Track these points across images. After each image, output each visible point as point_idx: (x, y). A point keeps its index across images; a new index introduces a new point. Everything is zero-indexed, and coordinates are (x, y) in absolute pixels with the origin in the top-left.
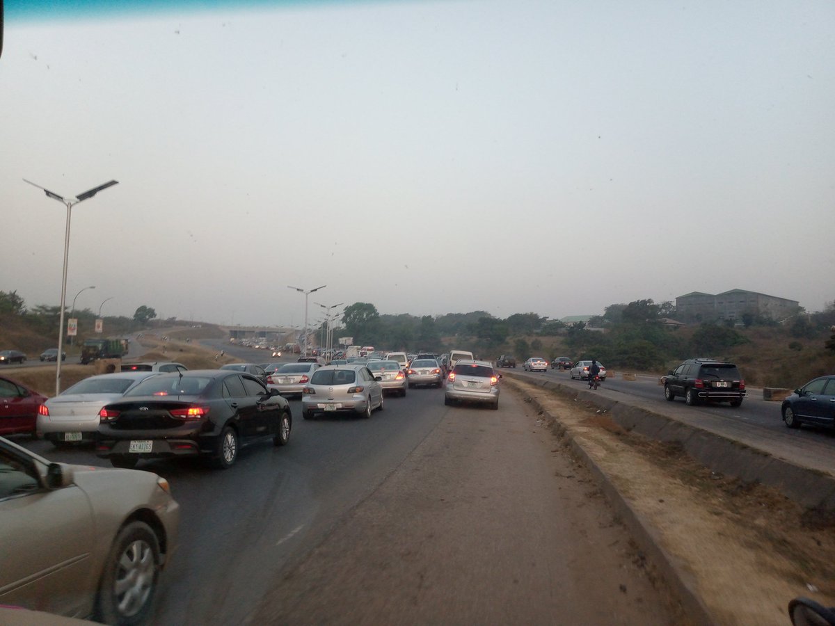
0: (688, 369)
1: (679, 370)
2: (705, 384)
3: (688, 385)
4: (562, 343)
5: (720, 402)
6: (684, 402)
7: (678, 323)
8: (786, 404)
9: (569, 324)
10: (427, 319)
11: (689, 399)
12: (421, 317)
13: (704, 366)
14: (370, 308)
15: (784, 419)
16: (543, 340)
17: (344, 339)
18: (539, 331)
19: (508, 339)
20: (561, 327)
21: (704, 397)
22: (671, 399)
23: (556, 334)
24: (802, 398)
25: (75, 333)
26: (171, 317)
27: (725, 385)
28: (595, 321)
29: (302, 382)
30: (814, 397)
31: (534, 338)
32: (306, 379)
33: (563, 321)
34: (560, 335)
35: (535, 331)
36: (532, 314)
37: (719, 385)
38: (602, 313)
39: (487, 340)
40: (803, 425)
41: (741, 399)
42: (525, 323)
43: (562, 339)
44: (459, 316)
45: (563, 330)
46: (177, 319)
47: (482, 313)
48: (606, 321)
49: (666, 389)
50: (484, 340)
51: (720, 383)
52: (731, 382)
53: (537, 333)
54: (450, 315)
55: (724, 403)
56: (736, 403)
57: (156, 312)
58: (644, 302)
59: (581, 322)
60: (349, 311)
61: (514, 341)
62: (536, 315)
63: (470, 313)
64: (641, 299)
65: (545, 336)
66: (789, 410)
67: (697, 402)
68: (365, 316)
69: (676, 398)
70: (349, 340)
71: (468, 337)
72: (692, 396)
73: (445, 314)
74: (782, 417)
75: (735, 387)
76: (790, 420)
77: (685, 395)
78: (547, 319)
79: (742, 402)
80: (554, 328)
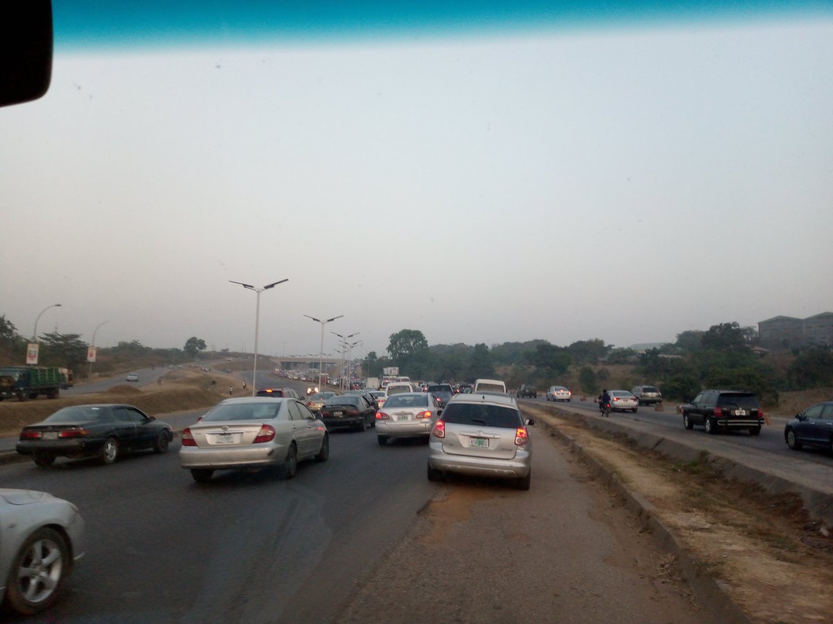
0: (706, 398)
1: (698, 399)
2: (724, 413)
3: (708, 414)
4: (632, 372)
5: (739, 430)
6: (703, 431)
7: (765, 350)
8: (788, 428)
9: (640, 352)
10: (481, 348)
11: (708, 427)
12: (474, 346)
13: (722, 395)
14: (417, 335)
15: (787, 442)
16: (610, 368)
17: (389, 369)
18: (605, 359)
19: (570, 368)
20: (630, 355)
21: (722, 426)
22: (690, 427)
23: (624, 363)
24: (803, 422)
25: (35, 361)
26: (224, 348)
27: (744, 413)
28: (667, 348)
29: (259, 440)
30: (812, 422)
31: (600, 367)
32: (270, 433)
33: (633, 349)
34: (631, 363)
35: (600, 359)
36: (596, 340)
37: (737, 413)
38: (674, 340)
39: (547, 369)
40: (804, 447)
41: (760, 427)
42: (589, 350)
43: (632, 367)
44: (516, 344)
45: (634, 358)
46: (230, 351)
47: (542, 341)
48: (679, 349)
49: (684, 418)
50: (544, 370)
51: (739, 411)
52: (750, 410)
53: (604, 362)
54: (507, 344)
55: (742, 431)
56: (755, 431)
57: (206, 343)
58: (728, 326)
59: (654, 348)
60: (395, 339)
61: (578, 370)
62: (602, 342)
63: (529, 342)
64: (724, 322)
65: (612, 364)
66: (791, 434)
67: (716, 431)
68: (412, 343)
69: (695, 426)
70: (395, 370)
71: (525, 367)
72: (711, 423)
73: (502, 343)
74: (785, 441)
75: (754, 415)
76: (792, 442)
77: (704, 423)
78: (613, 348)
79: (761, 431)
80: (622, 356)
